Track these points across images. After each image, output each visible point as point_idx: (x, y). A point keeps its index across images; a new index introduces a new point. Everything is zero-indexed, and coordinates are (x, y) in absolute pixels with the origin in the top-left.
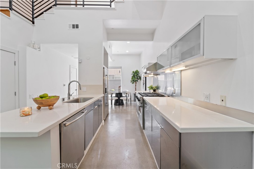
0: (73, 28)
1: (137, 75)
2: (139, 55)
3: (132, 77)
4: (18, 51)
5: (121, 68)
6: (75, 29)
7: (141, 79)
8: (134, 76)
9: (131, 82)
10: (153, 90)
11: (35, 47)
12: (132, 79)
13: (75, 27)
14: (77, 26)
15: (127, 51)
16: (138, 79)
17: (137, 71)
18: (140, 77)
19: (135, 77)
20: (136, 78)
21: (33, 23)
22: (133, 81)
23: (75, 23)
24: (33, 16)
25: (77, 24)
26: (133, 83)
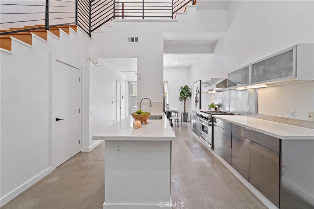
0: (132, 41)
1: (187, 91)
2: (189, 68)
3: (180, 94)
4: (82, 67)
5: (167, 83)
6: (135, 42)
7: (191, 96)
8: (183, 92)
9: (179, 99)
10: (214, 108)
11: (94, 62)
12: (180, 96)
13: (135, 40)
14: (137, 40)
15: (176, 64)
16: (188, 96)
17: (187, 86)
18: (191, 94)
19: (185, 93)
20: (185, 95)
21: (90, 36)
22: (182, 98)
23: (134, 37)
24: (90, 29)
25: (136, 37)
26: (181, 101)
